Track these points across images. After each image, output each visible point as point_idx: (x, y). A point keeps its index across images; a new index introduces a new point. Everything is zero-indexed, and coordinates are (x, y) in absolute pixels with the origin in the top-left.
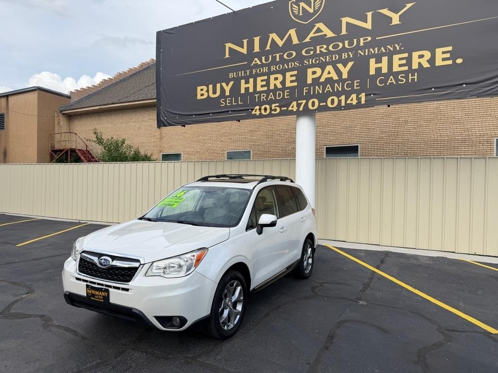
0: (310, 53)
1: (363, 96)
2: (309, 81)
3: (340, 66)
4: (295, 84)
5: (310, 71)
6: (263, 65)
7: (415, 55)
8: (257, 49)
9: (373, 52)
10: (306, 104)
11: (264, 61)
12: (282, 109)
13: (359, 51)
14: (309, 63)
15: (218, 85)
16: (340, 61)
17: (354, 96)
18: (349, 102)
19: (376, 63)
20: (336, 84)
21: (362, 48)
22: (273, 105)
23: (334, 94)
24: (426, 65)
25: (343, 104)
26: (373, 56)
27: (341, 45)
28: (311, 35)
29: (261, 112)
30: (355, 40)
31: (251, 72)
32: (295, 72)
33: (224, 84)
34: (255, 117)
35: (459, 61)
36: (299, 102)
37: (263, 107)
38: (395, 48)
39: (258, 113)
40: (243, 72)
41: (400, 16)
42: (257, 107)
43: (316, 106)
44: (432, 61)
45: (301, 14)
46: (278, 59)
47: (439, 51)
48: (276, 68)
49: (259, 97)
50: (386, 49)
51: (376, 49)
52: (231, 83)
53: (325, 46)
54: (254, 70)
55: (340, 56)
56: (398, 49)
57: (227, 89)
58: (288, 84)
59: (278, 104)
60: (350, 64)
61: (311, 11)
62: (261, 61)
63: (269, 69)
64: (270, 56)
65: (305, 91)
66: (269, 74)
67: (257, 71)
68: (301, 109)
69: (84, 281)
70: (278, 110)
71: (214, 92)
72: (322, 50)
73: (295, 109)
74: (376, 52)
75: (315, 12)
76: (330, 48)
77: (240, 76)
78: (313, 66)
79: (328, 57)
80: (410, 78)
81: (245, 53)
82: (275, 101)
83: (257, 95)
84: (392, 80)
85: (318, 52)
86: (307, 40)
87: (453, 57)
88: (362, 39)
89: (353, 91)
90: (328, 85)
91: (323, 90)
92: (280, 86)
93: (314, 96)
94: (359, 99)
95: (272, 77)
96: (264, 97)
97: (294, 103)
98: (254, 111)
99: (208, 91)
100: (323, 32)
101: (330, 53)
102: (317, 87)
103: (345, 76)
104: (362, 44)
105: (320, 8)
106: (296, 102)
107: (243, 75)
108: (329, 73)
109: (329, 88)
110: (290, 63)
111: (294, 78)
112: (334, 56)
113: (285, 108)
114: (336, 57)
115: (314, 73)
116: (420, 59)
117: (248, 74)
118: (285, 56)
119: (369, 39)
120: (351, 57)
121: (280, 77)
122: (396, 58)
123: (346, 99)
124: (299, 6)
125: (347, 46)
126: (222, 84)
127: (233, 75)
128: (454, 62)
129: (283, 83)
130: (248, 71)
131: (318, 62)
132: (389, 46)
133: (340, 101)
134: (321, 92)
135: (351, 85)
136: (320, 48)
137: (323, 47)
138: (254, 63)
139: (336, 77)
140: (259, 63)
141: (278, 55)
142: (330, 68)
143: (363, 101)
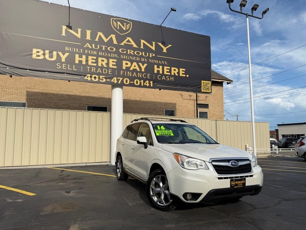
0: (124, 52)
1: (151, 82)
2: (124, 68)
3: (140, 64)
4: (116, 67)
5: (124, 62)
6: (92, 49)
7: (173, 69)
8: (88, 37)
9: (156, 62)
10: (122, 81)
11: (93, 47)
12: (107, 80)
13: (150, 60)
14: (124, 57)
15: (55, 53)
16: (140, 61)
17: (147, 82)
18: (145, 84)
19: (157, 68)
20: (139, 73)
21: (151, 58)
22: (101, 77)
23: (137, 78)
24: (177, 75)
25: (142, 85)
26: (156, 64)
27: (141, 54)
28: (125, 42)
29: (91, 79)
30: (148, 53)
31: (84, 51)
32: (115, 60)
33: (60, 53)
34: (87, 81)
35: (188, 76)
36: (118, 78)
37: (93, 76)
38: (165, 63)
39: (89, 79)
40: (77, 49)
41: (166, 49)
42: (89, 75)
43: (128, 83)
44: (178, 73)
45: (118, 28)
46: (104, 49)
47: (181, 70)
48: (102, 54)
49: (90, 69)
50: (161, 62)
51: (157, 61)
52: (67, 54)
53: (133, 51)
54: (86, 50)
55: (141, 59)
56: (166, 64)
57: (64, 58)
58: (111, 66)
59: (104, 77)
60: (146, 65)
61: (124, 29)
62: (92, 46)
63: (98, 53)
64: (98, 46)
65: (121, 73)
66: (98, 56)
67: (88, 52)
68: (119, 82)
69: (225, 178)
70: (104, 80)
71: (51, 57)
72: (131, 52)
73: (116, 82)
74: (157, 63)
75: (127, 31)
76: (135, 53)
77: (75, 51)
78: (126, 60)
79: (134, 57)
80: (171, 79)
81: (80, 37)
82: (102, 74)
83: (88, 67)
84: (163, 78)
85: (129, 53)
86: (122, 44)
87: (185, 74)
88: (151, 54)
89: (147, 79)
90: (135, 73)
91: (132, 75)
92: (105, 66)
93: (127, 77)
94: (150, 84)
95: (100, 59)
96: (94, 70)
97: (115, 78)
98: (86, 77)
99: (44, 54)
100: (131, 43)
101: (135, 55)
102: (128, 72)
103: (143, 70)
104: (151, 56)
105: (129, 29)
106: (116, 78)
107: (77, 51)
108: (135, 66)
109: (135, 74)
110: (112, 54)
111: (115, 64)
112: (137, 58)
113: (109, 80)
114: (138, 59)
115: (127, 64)
116: (174, 71)
117: (81, 52)
118: (109, 48)
119: (154, 55)
120: (146, 61)
121: (105, 60)
122: (165, 68)
123: (144, 83)
124: (117, 23)
125: (144, 55)
126: (58, 52)
127: (69, 49)
128: (186, 76)
129: (108, 64)
130: (81, 50)
131: (129, 58)
132: (162, 61)
133: (141, 83)
134: (131, 75)
135: (146, 76)
136: (130, 51)
137: (131, 51)
138: (86, 46)
139: (138, 70)
140: (90, 47)
141: (104, 47)
142: (135, 64)
143: (152, 85)
